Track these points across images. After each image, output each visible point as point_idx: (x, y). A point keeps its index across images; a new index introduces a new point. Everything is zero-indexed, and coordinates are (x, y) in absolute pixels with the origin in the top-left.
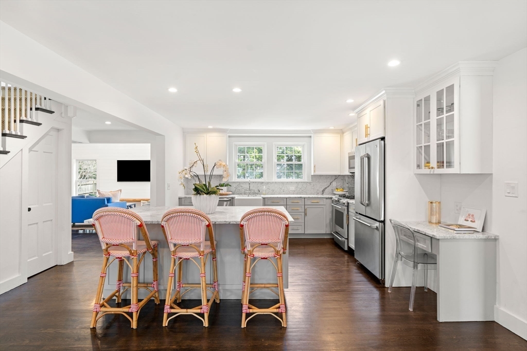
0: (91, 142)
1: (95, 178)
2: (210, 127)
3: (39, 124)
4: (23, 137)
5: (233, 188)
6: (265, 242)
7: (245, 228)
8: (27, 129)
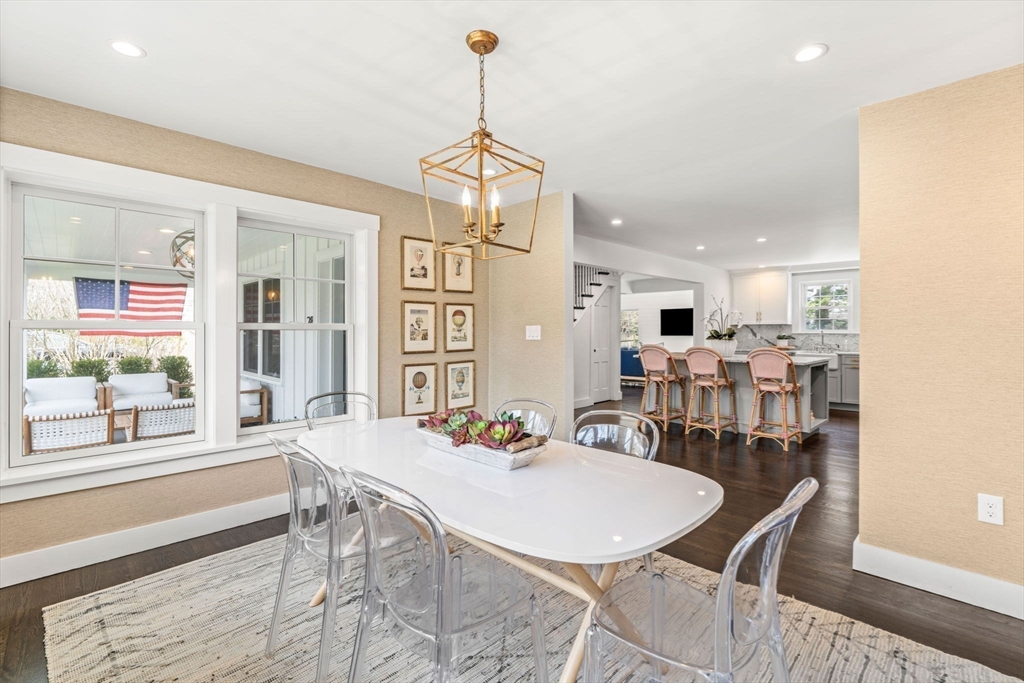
0: (634, 292)
1: (636, 333)
2: (762, 266)
3: (600, 285)
4: (591, 296)
5: (798, 342)
6: (769, 377)
7: (751, 364)
8: (594, 290)
